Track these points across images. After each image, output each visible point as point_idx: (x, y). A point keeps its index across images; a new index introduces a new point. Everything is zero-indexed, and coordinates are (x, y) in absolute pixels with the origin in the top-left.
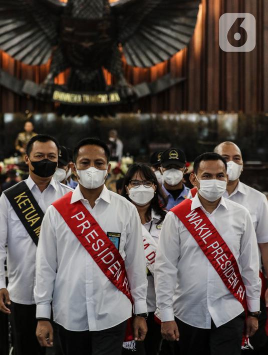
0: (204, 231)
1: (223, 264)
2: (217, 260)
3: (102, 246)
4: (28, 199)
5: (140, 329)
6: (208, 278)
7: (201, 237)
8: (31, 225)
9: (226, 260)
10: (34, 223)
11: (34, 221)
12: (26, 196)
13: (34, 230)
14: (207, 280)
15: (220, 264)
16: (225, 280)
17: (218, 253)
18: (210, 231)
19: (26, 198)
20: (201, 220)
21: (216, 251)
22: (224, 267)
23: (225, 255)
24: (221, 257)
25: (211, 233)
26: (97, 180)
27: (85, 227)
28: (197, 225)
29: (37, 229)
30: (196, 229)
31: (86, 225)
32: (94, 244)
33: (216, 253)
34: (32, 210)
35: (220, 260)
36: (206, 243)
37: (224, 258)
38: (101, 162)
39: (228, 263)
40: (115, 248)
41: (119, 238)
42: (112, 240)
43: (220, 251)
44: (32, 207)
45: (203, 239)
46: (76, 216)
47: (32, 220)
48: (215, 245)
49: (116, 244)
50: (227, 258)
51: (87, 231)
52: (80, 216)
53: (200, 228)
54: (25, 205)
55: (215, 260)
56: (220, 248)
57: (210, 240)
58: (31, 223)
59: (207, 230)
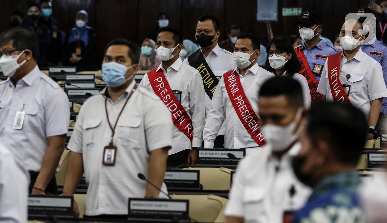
0: (235, 88)
1: (243, 112)
2: (240, 109)
3: (169, 99)
4: (205, 69)
5: (191, 158)
6: (234, 121)
7: (232, 92)
8: (208, 87)
9: (245, 109)
10: (210, 85)
11: (210, 84)
12: (204, 67)
13: (211, 91)
14: (233, 123)
15: (241, 112)
16: (244, 124)
17: (241, 104)
18: (238, 88)
19: (204, 68)
20: (235, 80)
21: (240, 102)
22: (244, 114)
23: (245, 105)
24: (242, 107)
25: (238, 90)
26: (164, 55)
27: (161, 87)
28: (231, 83)
29: (212, 89)
30: (230, 86)
31: (162, 85)
32: (165, 98)
33: (239, 104)
34: (208, 75)
35: (242, 109)
36: (234, 96)
37: (244, 107)
38: (168, 43)
39: (247, 112)
40: (178, 101)
41: (181, 94)
42: (176, 95)
43: (242, 102)
44: (208, 74)
45: (233, 93)
46: (157, 79)
47: (209, 83)
48: (240, 98)
49: (179, 98)
50: (246, 108)
51: (162, 89)
52: (160, 80)
53: (233, 85)
54: (204, 73)
55: (238, 108)
56: (243, 100)
57: (237, 94)
58: (208, 85)
59: (237, 87)
